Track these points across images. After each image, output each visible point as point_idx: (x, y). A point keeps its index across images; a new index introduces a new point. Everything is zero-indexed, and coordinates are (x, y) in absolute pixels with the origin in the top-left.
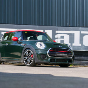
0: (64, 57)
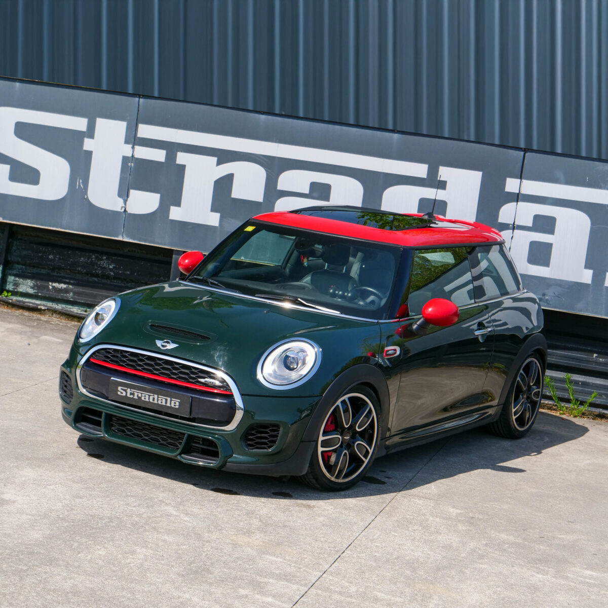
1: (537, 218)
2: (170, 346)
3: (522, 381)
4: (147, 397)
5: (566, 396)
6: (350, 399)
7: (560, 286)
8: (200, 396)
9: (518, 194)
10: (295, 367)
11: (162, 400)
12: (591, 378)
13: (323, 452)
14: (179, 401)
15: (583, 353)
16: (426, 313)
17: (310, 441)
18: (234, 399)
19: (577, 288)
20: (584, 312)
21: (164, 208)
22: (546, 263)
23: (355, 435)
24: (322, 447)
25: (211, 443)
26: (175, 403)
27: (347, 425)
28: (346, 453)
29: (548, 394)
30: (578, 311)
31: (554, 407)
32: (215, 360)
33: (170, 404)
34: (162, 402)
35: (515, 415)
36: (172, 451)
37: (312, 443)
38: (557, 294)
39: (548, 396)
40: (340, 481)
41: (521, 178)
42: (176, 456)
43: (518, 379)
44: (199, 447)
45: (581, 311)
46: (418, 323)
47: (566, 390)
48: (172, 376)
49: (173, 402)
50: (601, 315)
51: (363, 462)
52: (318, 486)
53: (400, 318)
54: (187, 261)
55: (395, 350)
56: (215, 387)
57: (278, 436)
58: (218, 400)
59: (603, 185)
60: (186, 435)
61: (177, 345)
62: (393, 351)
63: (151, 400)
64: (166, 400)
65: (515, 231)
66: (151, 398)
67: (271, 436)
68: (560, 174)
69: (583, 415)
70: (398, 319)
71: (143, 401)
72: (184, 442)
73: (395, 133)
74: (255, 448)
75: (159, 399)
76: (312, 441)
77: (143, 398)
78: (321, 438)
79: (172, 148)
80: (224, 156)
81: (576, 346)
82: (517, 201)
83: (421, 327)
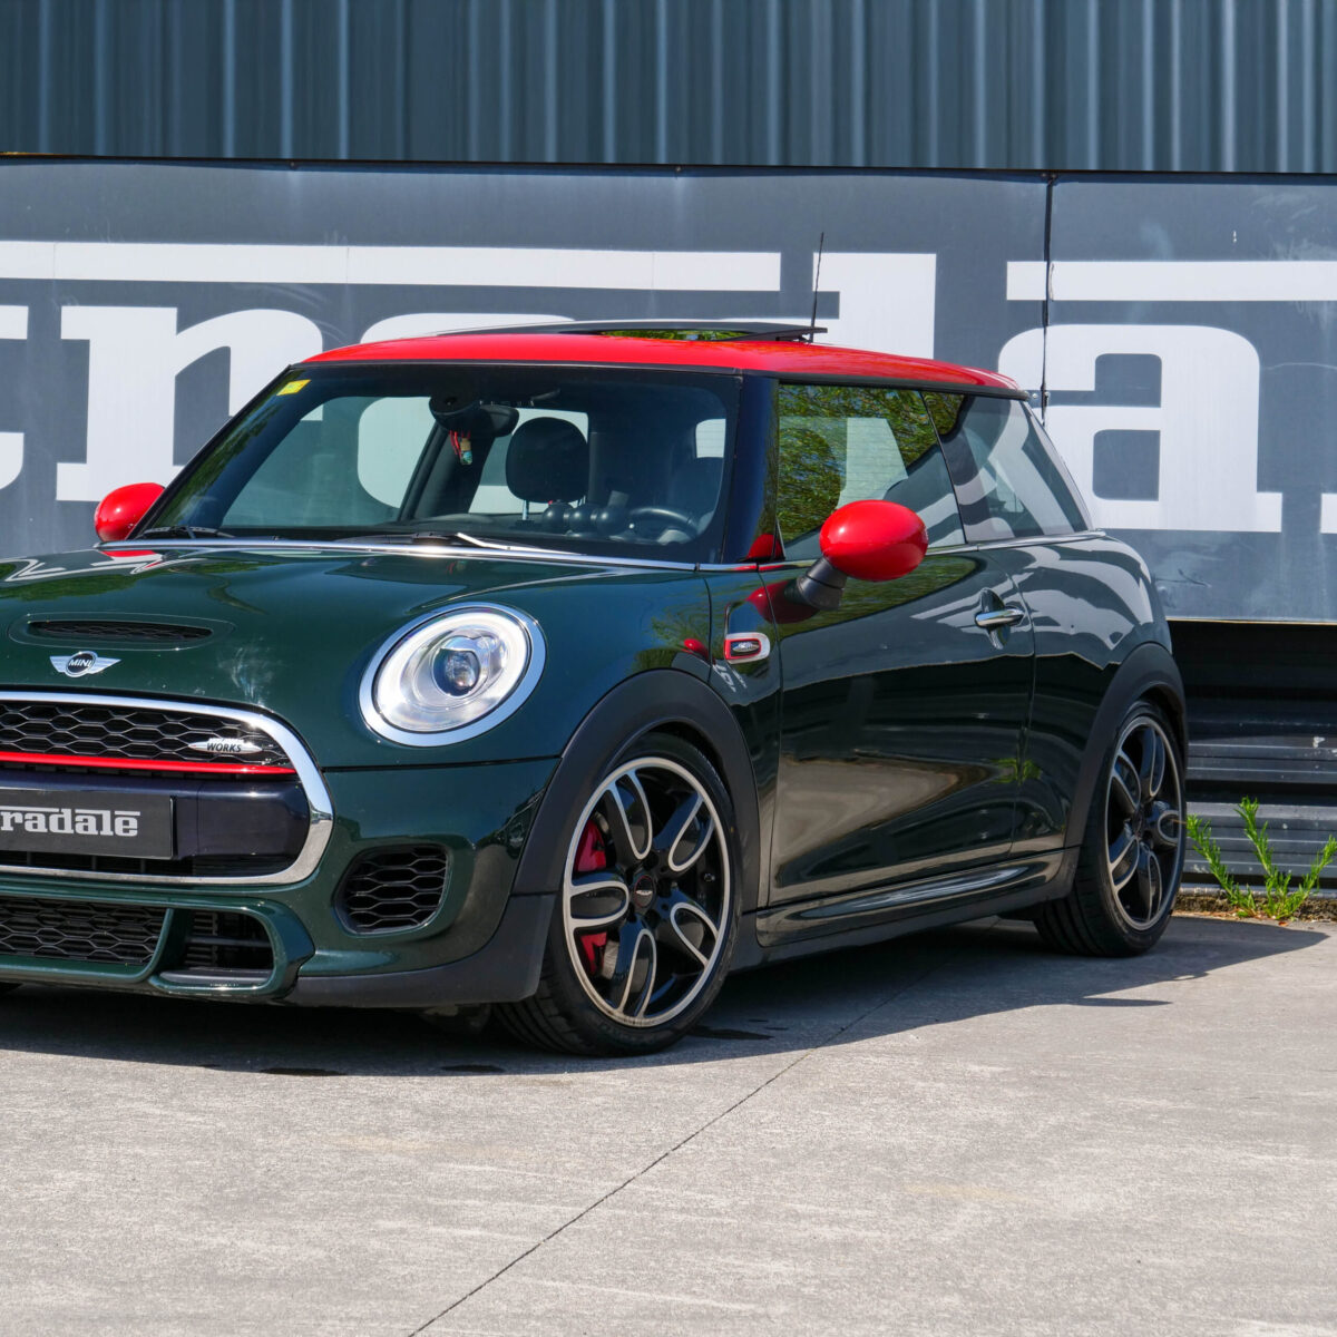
0: (82, 862)
1: (1105, 364)
2: (98, 666)
3: (1127, 782)
4: (41, 818)
5: (1248, 867)
6: (639, 772)
7: (1195, 549)
8: (199, 790)
9: (1045, 304)
10: (471, 684)
11: (86, 821)
12: (1312, 807)
13: (579, 933)
14: (138, 814)
15: (1282, 738)
16: (832, 542)
17: (539, 894)
18: (301, 786)
19: (1243, 549)
20: (1271, 615)
21: (38, 472)
22: (1148, 490)
23: (669, 887)
24: (575, 916)
25: (249, 926)
26: (126, 823)
27: (641, 852)
28: (646, 936)
29: (1196, 869)
30: (1255, 614)
31: (1219, 902)
32: (233, 684)
33: (113, 828)
34: (86, 828)
35: (1117, 882)
36: (133, 968)
37: (544, 897)
38: (1187, 573)
39: (1196, 874)
40: (640, 1020)
41: (1047, 259)
42: (144, 981)
43: (1114, 773)
44: (210, 946)
45: (1262, 612)
46: (812, 574)
47: (1248, 851)
48: (111, 749)
49: (119, 822)
50: (1322, 617)
51: (700, 967)
52: (575, 1038)
53: (759, 561)
54: (118, 510)
55: (756, 641)
56: (239, 759)
57: (441, 882)
58: (253, 794)
59: (1279, 248)
60: (168, 914)
61: (116, 661)
62: (750, 645)
63: (54, 828)
64: (99, 819)
65: (1049, 409)
66: (54, 820)
67: (421, 883)
68: (1153, 232)
69: (1305, 911)
70: (755, 564)
71: (32, 833)
72: (161, 938)
73: (677, 175)
74: (377, 926)
75: (78, 818)
76: (546, 893)
77: (29, 827)
78: (570, 890)
79: (44, 298)
80: (196, 302)
81: (1261, 722)
82: (1045, 324)
83: (822, 583)
